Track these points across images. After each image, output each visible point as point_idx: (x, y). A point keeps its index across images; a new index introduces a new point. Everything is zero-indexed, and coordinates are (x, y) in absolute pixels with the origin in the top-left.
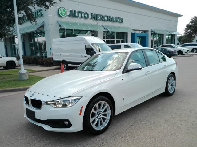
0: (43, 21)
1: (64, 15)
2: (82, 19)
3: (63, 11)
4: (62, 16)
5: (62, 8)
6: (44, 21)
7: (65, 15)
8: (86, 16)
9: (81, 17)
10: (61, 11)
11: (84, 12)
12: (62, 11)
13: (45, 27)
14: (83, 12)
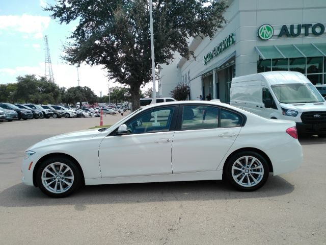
0: (233, 52)
1: (267, 36)
2: (307, 38)
3: (267, 30)
4: (264, 38)
5: (265, 26)
6: (235, 52)
7: (270, 36)
8: (318, 30)
9: (306, 34)
10: (263, 31)
11: (314, 24)
12: (265, 31)
13: (236, 59)
14: (310, 25)
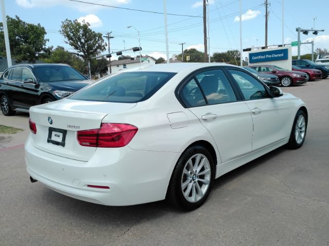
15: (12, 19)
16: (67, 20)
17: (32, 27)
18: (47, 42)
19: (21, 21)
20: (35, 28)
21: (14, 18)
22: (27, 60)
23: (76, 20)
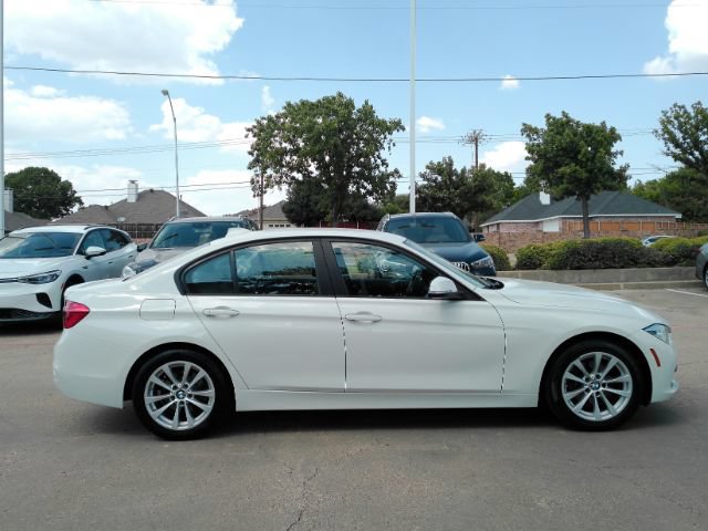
15: (554, 119)
16: (675, 105)
17: (589, 129)
18: (619, 156)
19: (572, 121)
20: (594, 131)
21: (559, 116)
22: (573, 194)
23: (699, 103)
